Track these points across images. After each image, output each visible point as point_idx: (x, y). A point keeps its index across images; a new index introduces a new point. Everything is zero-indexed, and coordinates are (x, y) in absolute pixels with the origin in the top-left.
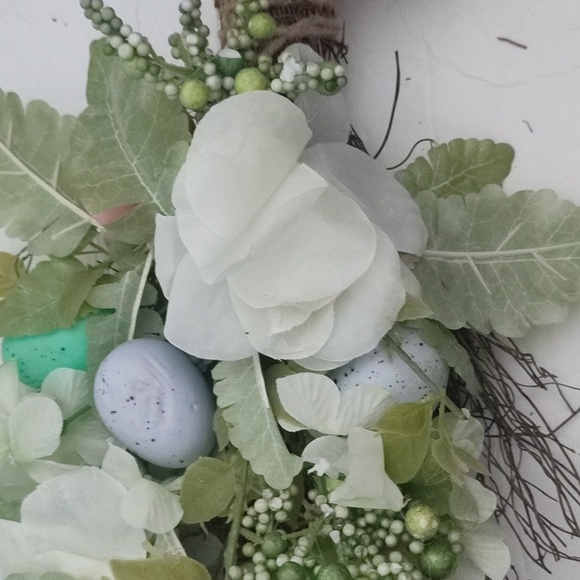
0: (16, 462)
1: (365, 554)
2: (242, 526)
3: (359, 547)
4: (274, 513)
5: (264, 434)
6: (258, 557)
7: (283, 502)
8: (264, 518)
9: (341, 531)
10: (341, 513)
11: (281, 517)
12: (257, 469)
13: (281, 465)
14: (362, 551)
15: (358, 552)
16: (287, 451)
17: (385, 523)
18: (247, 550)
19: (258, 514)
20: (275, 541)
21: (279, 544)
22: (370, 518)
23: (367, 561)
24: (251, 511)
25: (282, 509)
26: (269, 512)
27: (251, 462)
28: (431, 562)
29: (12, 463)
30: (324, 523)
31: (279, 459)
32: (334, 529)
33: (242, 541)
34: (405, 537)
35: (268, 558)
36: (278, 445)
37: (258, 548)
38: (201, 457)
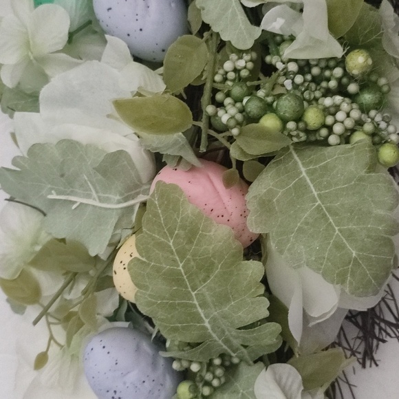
0: (35, 58)
1: (312, 97)
2: (214, 82)
3: (307, 92)
4: (240, 70)
5: (230, 11)
6: (228, 101)
7: (246, 62)
8: (231, 75)
9: (293, 80)
10: (293, 67)
11: (244, 73)
12: (225, 38)
13: (245, 31)
14: (310, 94)
15: (306, 95)
16: (249, 22)
17: (327, 73)
18: (219, 96)
19: (227, 73)
20: (241, 87)
21: (245, 89)
22: (315, 71)
23: (314, 102)
24: (221, 72)
25: (245, 68)
26: (236, 70)
27: (220, 33)
28: (365, 99)
29: (32, 58)
30: (279, 76)
31: (243, 27)
32: (287, 79)
33: (215, 91)
34: (345, 80)
35: (236, 102)
36: (242, 17)
37: (228, 95)
38: (179, 38)
